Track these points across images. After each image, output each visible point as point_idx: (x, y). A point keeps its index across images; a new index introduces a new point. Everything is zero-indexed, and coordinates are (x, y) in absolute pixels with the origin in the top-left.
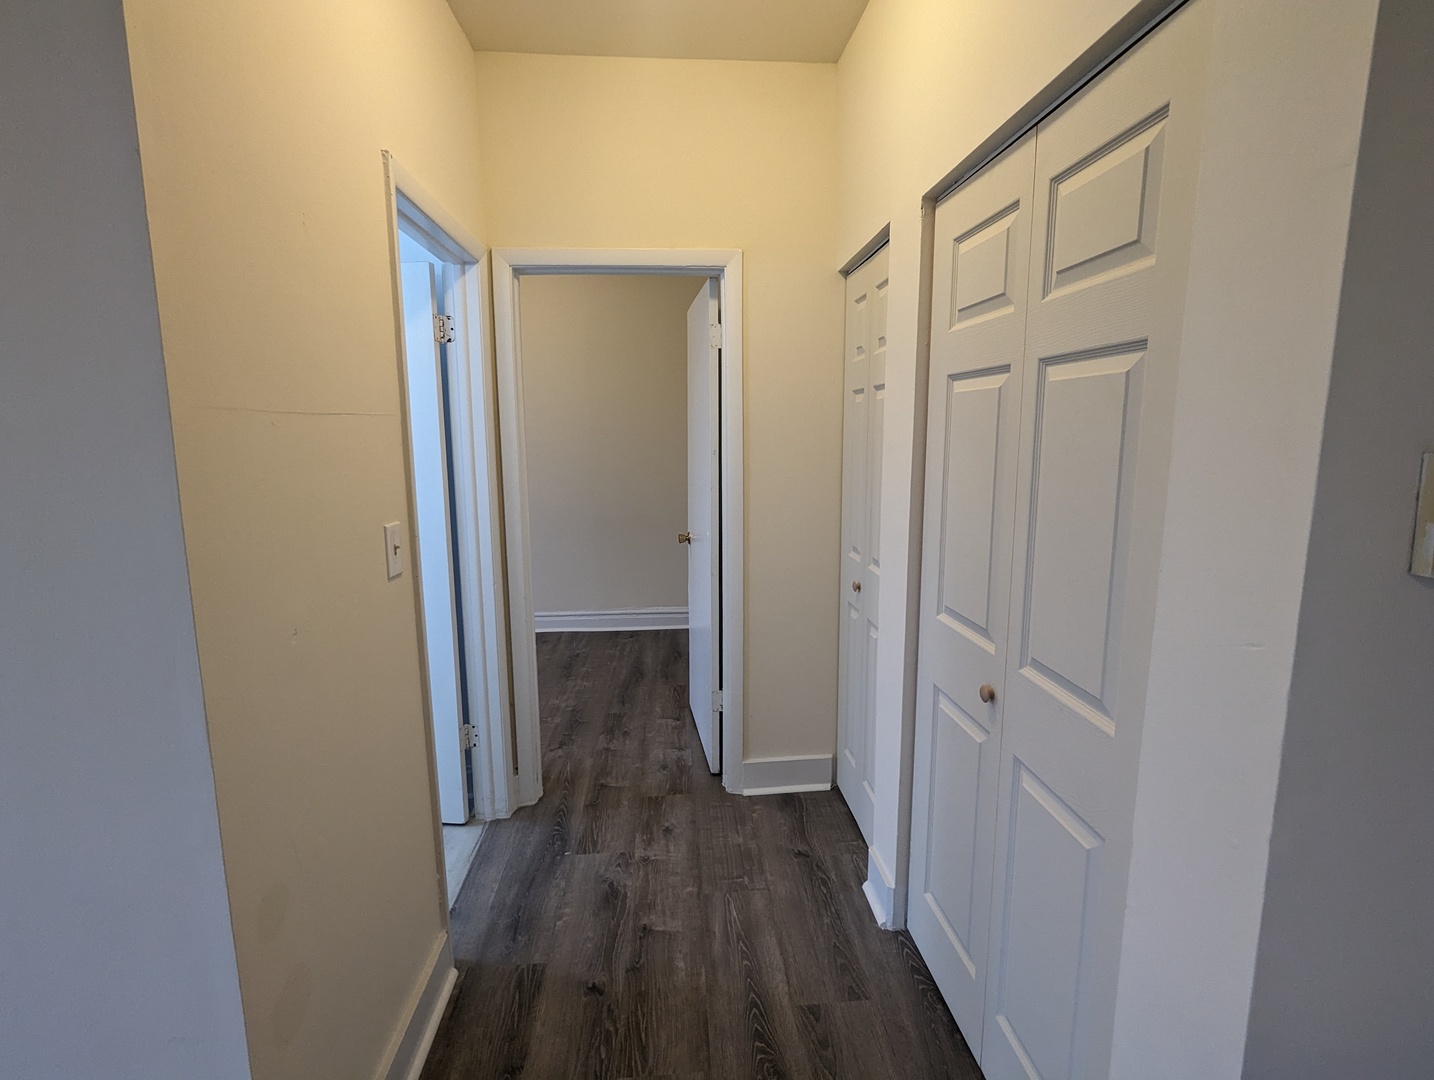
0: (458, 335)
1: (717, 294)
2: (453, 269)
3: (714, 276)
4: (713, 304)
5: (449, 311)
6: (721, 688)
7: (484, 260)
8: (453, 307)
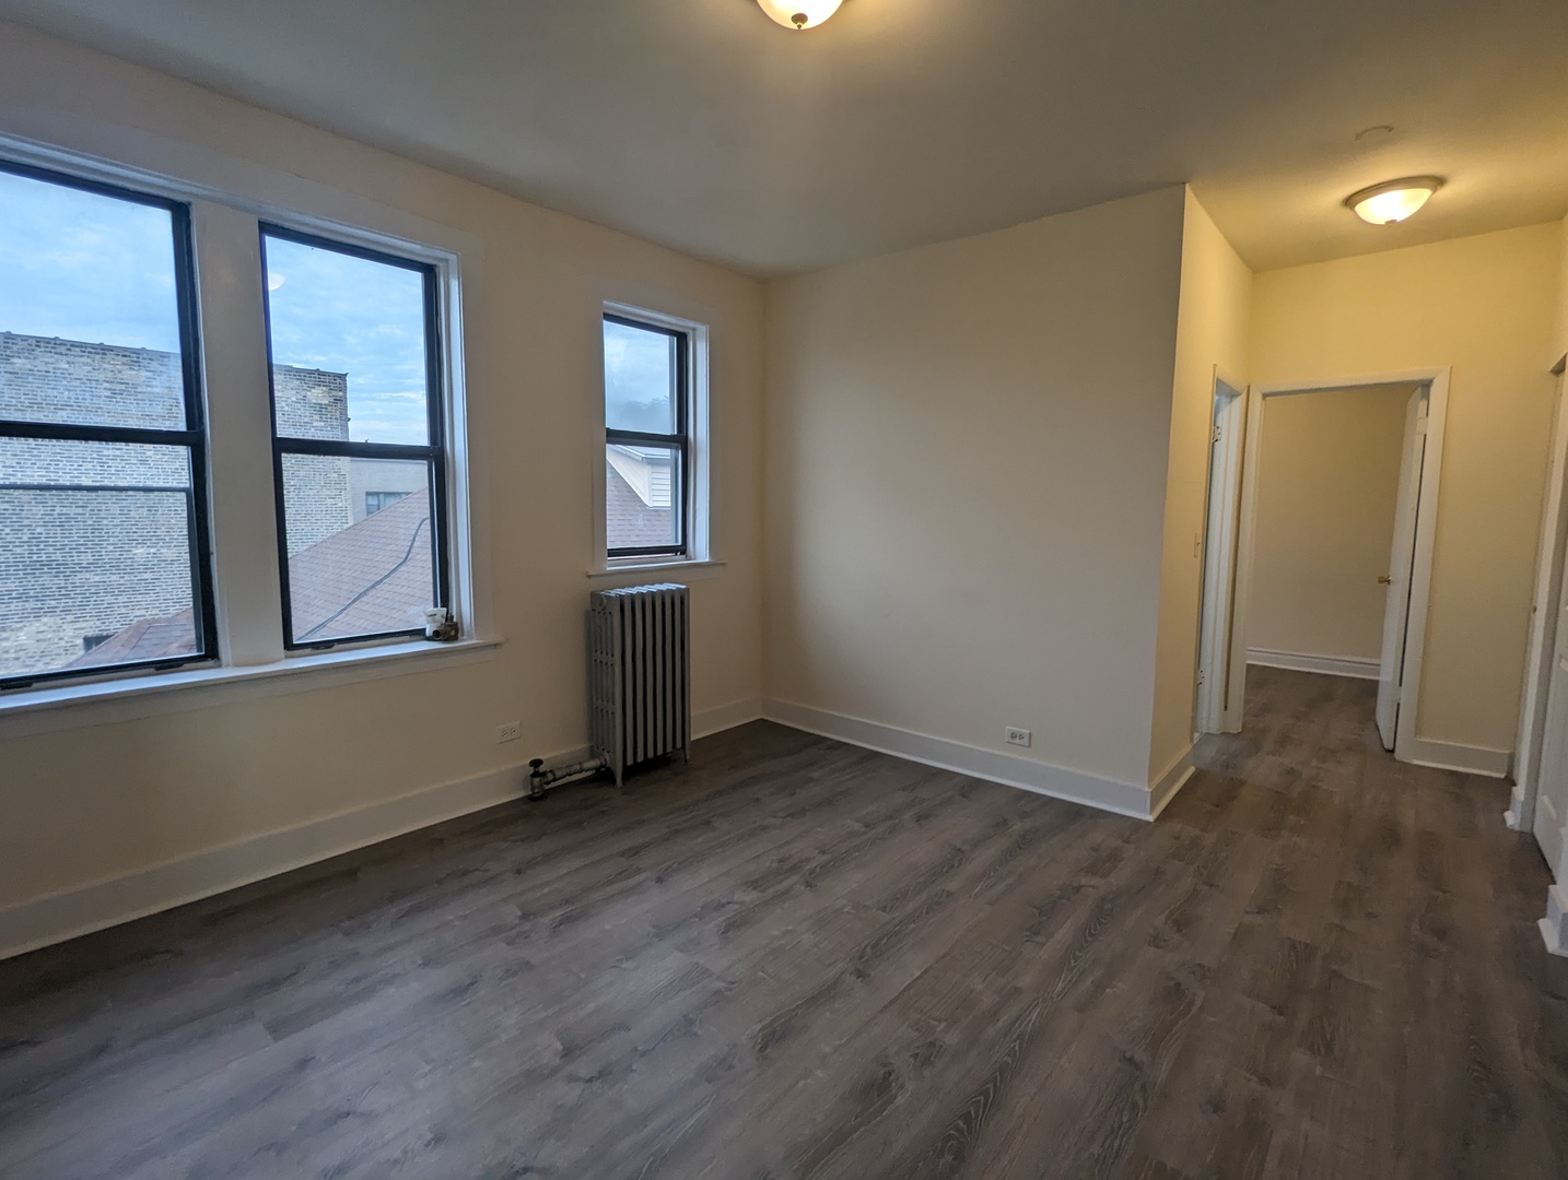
0: (1223, 438)
1: (1426, 396)
2: (1224, 400)
3: (1426, 385)
4: (1422, 404)
5: (1219, 424)
6: (1400, 685)
7: (1244, 395)
8: (1222, 420)
